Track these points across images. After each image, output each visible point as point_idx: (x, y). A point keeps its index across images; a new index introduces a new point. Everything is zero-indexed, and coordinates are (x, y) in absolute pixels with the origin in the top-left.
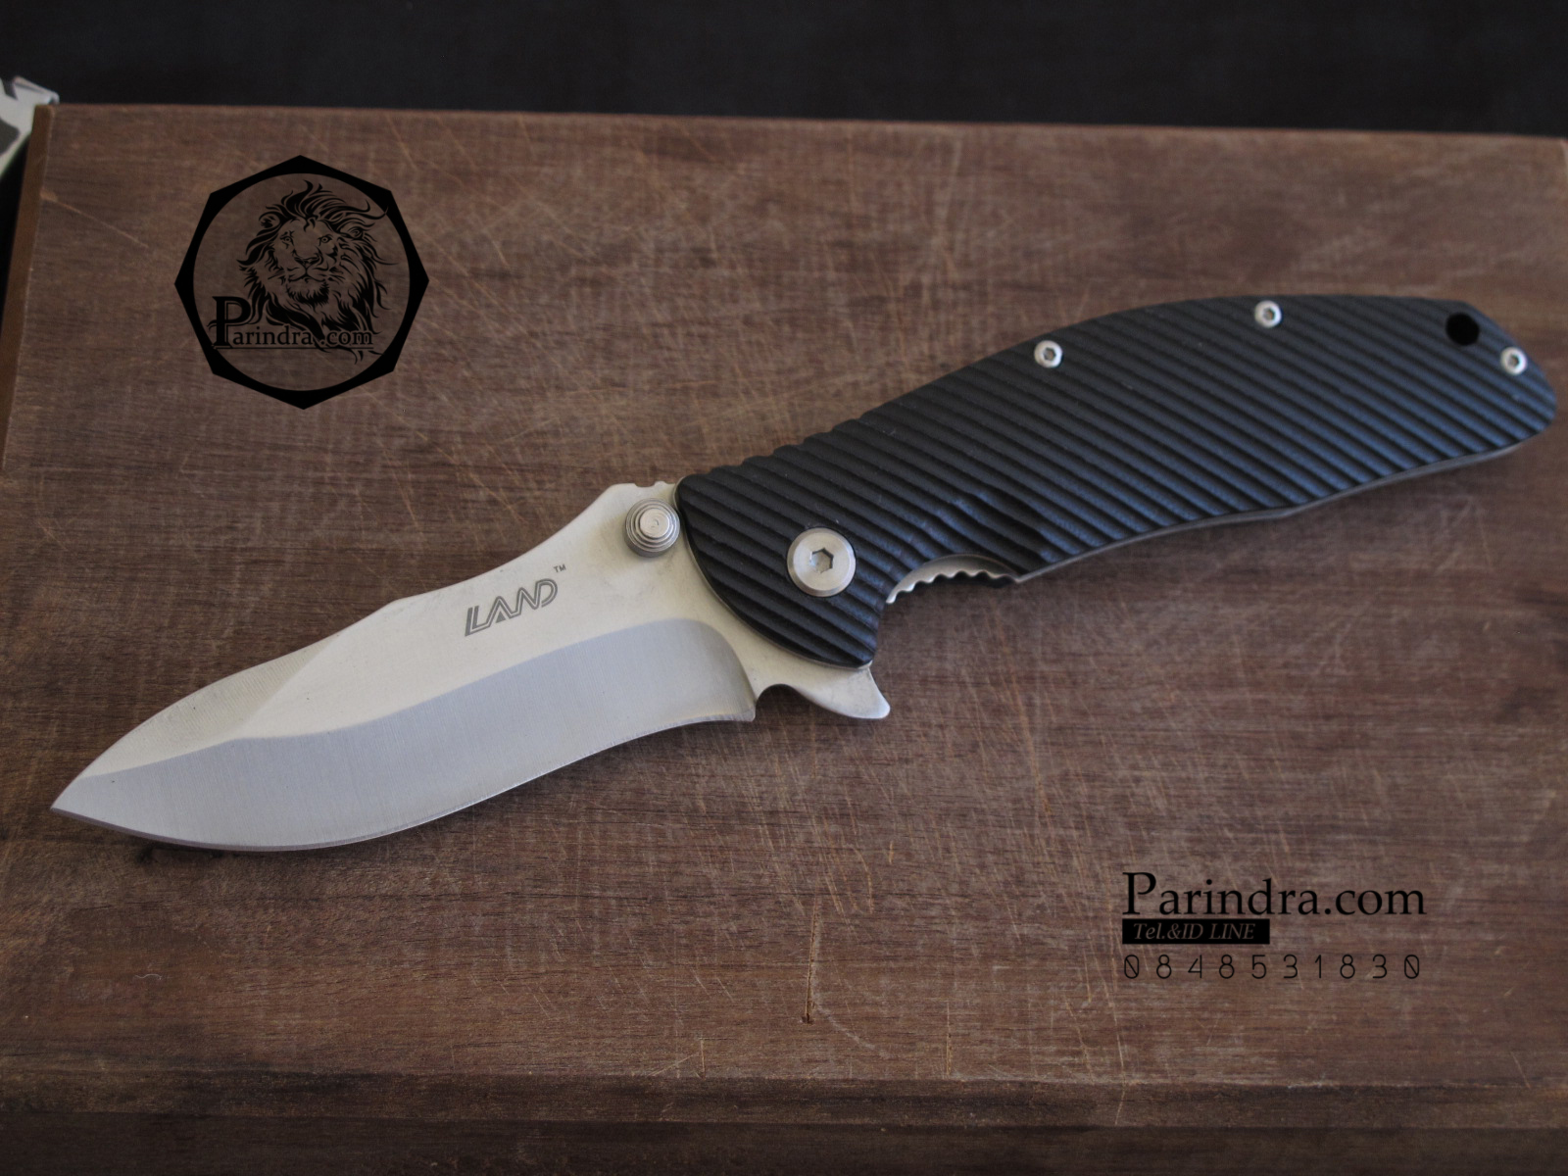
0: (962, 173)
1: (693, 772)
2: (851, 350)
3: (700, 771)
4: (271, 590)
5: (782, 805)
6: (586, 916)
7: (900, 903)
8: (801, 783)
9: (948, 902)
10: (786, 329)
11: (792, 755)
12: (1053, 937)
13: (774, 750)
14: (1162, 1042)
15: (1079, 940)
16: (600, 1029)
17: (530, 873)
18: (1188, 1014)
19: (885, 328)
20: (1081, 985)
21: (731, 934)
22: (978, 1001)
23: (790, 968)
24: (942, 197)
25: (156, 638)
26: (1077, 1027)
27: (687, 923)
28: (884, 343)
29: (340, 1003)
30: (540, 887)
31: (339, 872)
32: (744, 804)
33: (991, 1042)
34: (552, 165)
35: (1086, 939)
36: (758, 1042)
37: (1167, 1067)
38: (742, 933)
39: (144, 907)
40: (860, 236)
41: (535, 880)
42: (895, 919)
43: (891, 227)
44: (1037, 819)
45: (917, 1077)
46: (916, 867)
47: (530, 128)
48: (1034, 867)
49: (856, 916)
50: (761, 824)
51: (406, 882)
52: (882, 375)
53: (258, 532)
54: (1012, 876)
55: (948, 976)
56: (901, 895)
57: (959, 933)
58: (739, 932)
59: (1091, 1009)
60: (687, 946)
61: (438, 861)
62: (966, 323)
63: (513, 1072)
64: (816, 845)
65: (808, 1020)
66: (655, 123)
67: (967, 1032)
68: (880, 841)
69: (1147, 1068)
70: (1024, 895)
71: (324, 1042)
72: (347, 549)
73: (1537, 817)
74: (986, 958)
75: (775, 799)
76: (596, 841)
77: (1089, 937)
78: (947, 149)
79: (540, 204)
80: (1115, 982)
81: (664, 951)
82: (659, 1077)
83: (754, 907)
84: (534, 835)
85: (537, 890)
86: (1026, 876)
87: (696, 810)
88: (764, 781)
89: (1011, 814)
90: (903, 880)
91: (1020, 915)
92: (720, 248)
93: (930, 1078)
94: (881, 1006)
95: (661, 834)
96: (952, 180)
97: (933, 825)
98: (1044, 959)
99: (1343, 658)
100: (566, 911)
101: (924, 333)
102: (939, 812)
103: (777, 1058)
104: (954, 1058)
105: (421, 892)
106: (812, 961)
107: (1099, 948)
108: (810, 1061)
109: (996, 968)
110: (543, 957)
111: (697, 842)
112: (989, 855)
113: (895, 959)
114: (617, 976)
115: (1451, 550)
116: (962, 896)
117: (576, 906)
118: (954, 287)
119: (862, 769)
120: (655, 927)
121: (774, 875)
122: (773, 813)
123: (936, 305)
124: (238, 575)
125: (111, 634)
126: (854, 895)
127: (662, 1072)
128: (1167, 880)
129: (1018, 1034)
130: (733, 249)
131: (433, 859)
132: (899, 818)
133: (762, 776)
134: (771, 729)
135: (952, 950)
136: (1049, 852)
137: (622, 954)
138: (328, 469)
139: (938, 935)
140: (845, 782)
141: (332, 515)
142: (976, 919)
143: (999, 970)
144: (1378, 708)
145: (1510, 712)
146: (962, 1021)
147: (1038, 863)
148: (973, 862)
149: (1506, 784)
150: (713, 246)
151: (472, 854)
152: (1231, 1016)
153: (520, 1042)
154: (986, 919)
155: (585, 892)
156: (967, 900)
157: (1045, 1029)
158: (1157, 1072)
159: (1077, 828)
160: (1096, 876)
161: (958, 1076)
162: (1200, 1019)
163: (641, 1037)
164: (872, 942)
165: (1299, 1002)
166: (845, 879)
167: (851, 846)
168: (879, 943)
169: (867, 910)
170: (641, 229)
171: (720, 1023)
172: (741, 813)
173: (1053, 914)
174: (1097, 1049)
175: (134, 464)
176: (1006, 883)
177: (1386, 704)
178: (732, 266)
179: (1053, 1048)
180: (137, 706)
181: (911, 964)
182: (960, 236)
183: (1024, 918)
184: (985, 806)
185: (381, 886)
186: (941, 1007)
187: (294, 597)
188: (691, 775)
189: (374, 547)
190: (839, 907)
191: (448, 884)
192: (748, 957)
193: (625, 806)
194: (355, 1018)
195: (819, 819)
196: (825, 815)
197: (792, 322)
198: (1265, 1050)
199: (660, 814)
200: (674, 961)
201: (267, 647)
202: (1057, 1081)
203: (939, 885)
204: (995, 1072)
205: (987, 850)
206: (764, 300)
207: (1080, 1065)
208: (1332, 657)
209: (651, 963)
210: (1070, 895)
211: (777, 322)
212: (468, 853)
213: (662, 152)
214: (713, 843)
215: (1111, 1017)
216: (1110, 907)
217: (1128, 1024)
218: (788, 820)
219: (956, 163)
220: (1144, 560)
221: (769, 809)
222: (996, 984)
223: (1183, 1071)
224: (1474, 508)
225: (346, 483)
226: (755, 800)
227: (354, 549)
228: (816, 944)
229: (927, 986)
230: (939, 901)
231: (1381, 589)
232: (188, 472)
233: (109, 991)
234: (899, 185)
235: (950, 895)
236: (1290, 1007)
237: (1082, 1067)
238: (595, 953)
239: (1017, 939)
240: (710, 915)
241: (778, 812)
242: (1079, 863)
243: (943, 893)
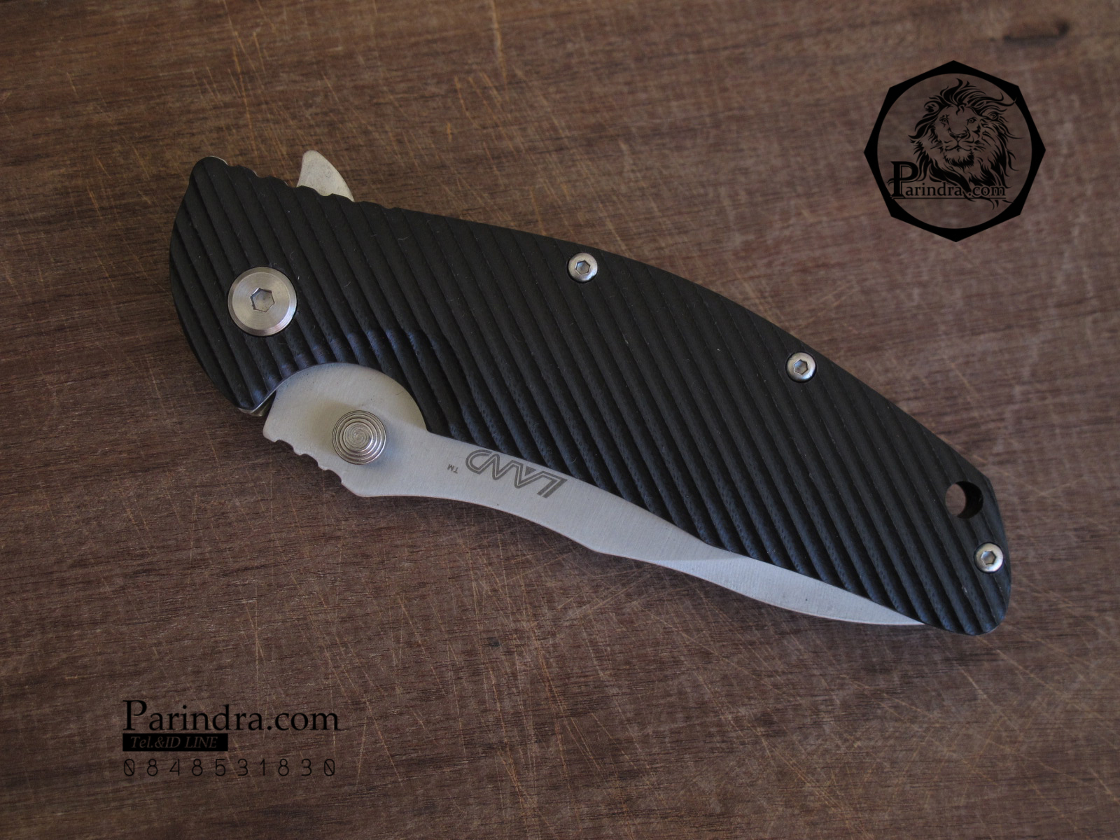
1: (639, 175)
3: (632, 176)
7: (433, 89)
8: (541, 180)
9: (391, 97)
11: (555, 204)
12: (295, 82)
13: (573, 206)
14: (188, 9)
15: (270, 83)
18: (168, 36)
20: (264, 45)
21: (570, 41)
22: (351, 19)
23: (515, 21)
26: (262, 10)
27: (610, 44)
28: (561, 658)
32: (588, 153)
35: (265, 84)
38: (562, 42)
40: (613, 789)
42: (433, 73)
46: (423, 123)
48: (320, 140)
49: (469, 72)
55: (382, 35)
56: (433, 96)
57: (375, 70)
59: (252, 27)
62: (483, 702)
64: (516, 127)
68: (460, 141)
70: (326, 114)
74: (350, 55)
75: (561, 162)
86: (326, 130)
88: (574, 177)
90: (434, 109)
95: (652, 115)
107: (252, 79)
109: (340, 48)
113: (429, 42)
116: (380, 104)
119: (491, 202)
121: (546, 96)
123: (517, 720)
128: (199, 148)
132: (448, 163)
133: (577, 181)
134: (580, 225)
135: (380, 56)
140: (502, 188)
142: (363, 87)
143: (337, 46)
148: (376, 135)
152: (130, 40)
154: (356, 87)
156: (375, 101)
160: (263, 141)
162: (157, 33)
164: (450, 53)
166: (483, 99)
167: (485, 131)
168: (444, 53)
169: (459, 79)
172: (588, 143)
173: (297, 101)
176: (343, 122)
181: (413, 40)
183: (322, 94)
184: (373, 187)
186: (380, 10)
188: (640, 171)
190: (485, 78)
192: (552, 24)
195: (518, 151)
196: (514, 155)
203: (402, 110)
205: (365, 148)
210: (285, 120)
215: (235, 22)
217: (219, 19)
218: (545, 145)
222: (337, 34)
226: (579, 157)
228: (498, 43)
230: (399, 96)
239: (326, 75)
240: (592, 54)
241: (556, 151)
242: (281, 151)
243: (397, 104)
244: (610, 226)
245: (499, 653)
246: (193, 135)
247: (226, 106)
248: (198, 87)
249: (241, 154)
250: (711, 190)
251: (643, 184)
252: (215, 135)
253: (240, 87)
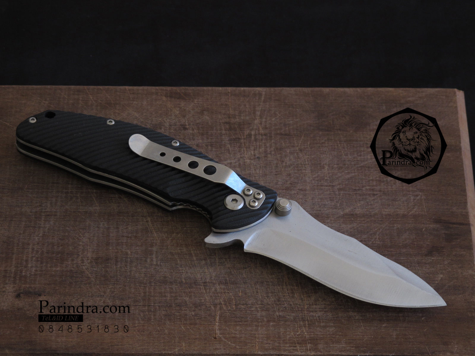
0: (264, 102)
2: (230, 153)
3: (183, 271)
4: (53, 223)
5: (208, 280)
6: (149, 311)
7: (243, 307)
8: (214, 274)
9: (257, 306)
10: (210, 147)
11: (211, 267)
12: (289, 316)
13: (205, 265)
14: (321, 343)
15: (297, 316)
16: (153, 341)
17: (133, 299)
18: (329, 336)
19: (240, 147)
20: (297, 328)
21: (193, 315)
22: (266, 333)
23: (210, 324)
24: (258, 108)
25: (19, 236)
26: (295, 340)
27: (179, 312)
28: (240, 151)
29: (77, 335)
30: (136, 303)
31: (76, 300)
32: (196, 280)
33: (270, 344)
34: (137, 101)
35: (298, 316)
36: (200, 344)
37: (322, 350)
38: (196, 315)
39: (18, 309)
40: (233, 121)
41: (134, 301)
42: (241, 311)
43: (242, 118)
44: (284, 283)
45: (247, 353)
46: (248, 297)
47: (129, 90)
48: (283, 297)
49: (230, 310)
50: (202, 286)
51: (96, 302)
52: (239, 160)
53: (49, 207)
54: (277, 299)
55: (257, 326)
56: (243, 305)
57: (260, 315)
58: (195, 315)
59: (300, 335)
60: (179, 319)
61: (105, 296)
62: (265, 145)
63: (128, 352)
64: (218, 291)
65: (215, 338)
66: (169, 88)
67: (262, 341)
68: (237, 290)
69: (316, 350)
70: (280, 304)
71: (72, 345)
72: (76, 211)
73: (436, 282)
74: (268, 321)
75: (206, 279)
76: (152, 291)
77: (299, 315)
78: (260, 94)
79: (133, 112)
80: (307, 328)
81: (172, 320)
82: (171, 353)
83: (199, 308)
84: (133, 289)
85: (134, 304)
86: (281, 299)
87: (182, 282)
88: (202, 274)
89: (276, 282)
90: (244, 301)
91: (279, 310)
92: (189, 124)
93: (251, 353)
94: (237, 334)
95: (172, 289)
96: (261, 103)
97: (253, 286)
98: (286, 321)
99: (379, 238)
100: (143, 310)
101: (252, 148)
102: (255, 282)
103: (206, 348)
104: (258, 348)
105: (100, 305)
106: (217, 322)
107: (302, 318)
108: (216, 349)
109: (271, 324)
110: (137, 322)
111: (182, 291)
112: (270, 293)
113: (241, 322)
114: (159, 327)
115: (414, 208)
117: (146, 308)
118: (262, 135)
119: (232, 270)
120: (170, 314)
121: (205, 300)
122: (205, 283)
123: (256, 140)
124: (43, 219)
125: (5, 235)
126: (229, 304)
127: (172, 352)
129: (278, 342)
130: (193, 125)
131: (104, 296)
132: (243, 284)
133: (202, 272)
134: (204, 260)
135: (258, 319)
136: (288, 292)
137: (160, 321)
138: (69, 189)
139: (254, 315)
140: (227, 274)
141: (71, 202)
142: (266, 311)
143: (272, 325)
144: (389, 252)
145: (430, 253)
146: (261, 338)
147: (285, 296)
148: (265, 295)
149: (428, 273)
150: (187, 124)
151: (115, 294)
152: (341, 336)
153: (130, 344)
154: (269, 311)
155: (149, 304)
156: (263, 306)
157: (286, 340)
158: (319, 351)
159: (296, 286)
160: (302, 299)
161: (259, 353)
162: (332, 337)
163: (166, 343)
164: (234, 317)
165: (362, 333)
166: (227, 300)
167: (228, 291)
168: (237, 317)
169: (233, 309)
170: (165, 119)
171: (189, 339)
172: (196, 283)
173: (289, 309)
174: (301, 345)
175: (10, 188)
176: (275, 301)
177: (392, 251)
178: (193, 130)
179: (288, 345)
180: (14, 255)
181: (246, 323)
182: (264, 120)
184: (269, 280)
185: (88, 303)
186: (255, 334)
187: (60, 225)
188: (181, 272)
189: (84, 210)
190: (225, 308)
191: (108, 302)
192: (198, 321)
193: (161, 281)
194: (81, 338)
195: (219, 284)
196: (220, 283)
197: (212, 146)
198: (351, 345)
199: (171, 283)
200: (176, 323)
201: (52, 239)
202: (289, 354)
203: (255, 302)
204: (271, 351)
205: (269, 292)
206: (203, 139)
207: (296, 350)
208: (376, 238)
209: (169, 323)
210: (294, 304)
211: (207, 146)
212: (114, 294)
213: (171, 97)
214: (187, 291)
215: (305, 337)
216: (306, 307)
217: (311, 339)
218: (210, 285)
219: (263, 99)
220: (319, 212)
221: (204, 281)
222: (271, 328)
223: (326, 351)
224: (421, 196)
225: (75, 193)
226: (200, 279)
227: (78, 211)
228: (218, 318)
229: (251, 329)
230: (255, 306)
231: (391, 219)
232: (27, 190)
233: (8, 332)
234: (245, 105)
235: (258, 304)
236: (359, 334)
237: (297, 350)
238: (152, 321)
239: (278, 316)
240: (186, 310)
241: (206, 282)
242: (297, 295)
243: (256, 304)
244: (195, 258)
245: (257, 155)
246: (325, 304)
247: (312, 311)
248: (321, 318)
249: (310, 296)
250: (159, 263)
251: (180, 269)
252: (317, 303)
253: (307, 316)
